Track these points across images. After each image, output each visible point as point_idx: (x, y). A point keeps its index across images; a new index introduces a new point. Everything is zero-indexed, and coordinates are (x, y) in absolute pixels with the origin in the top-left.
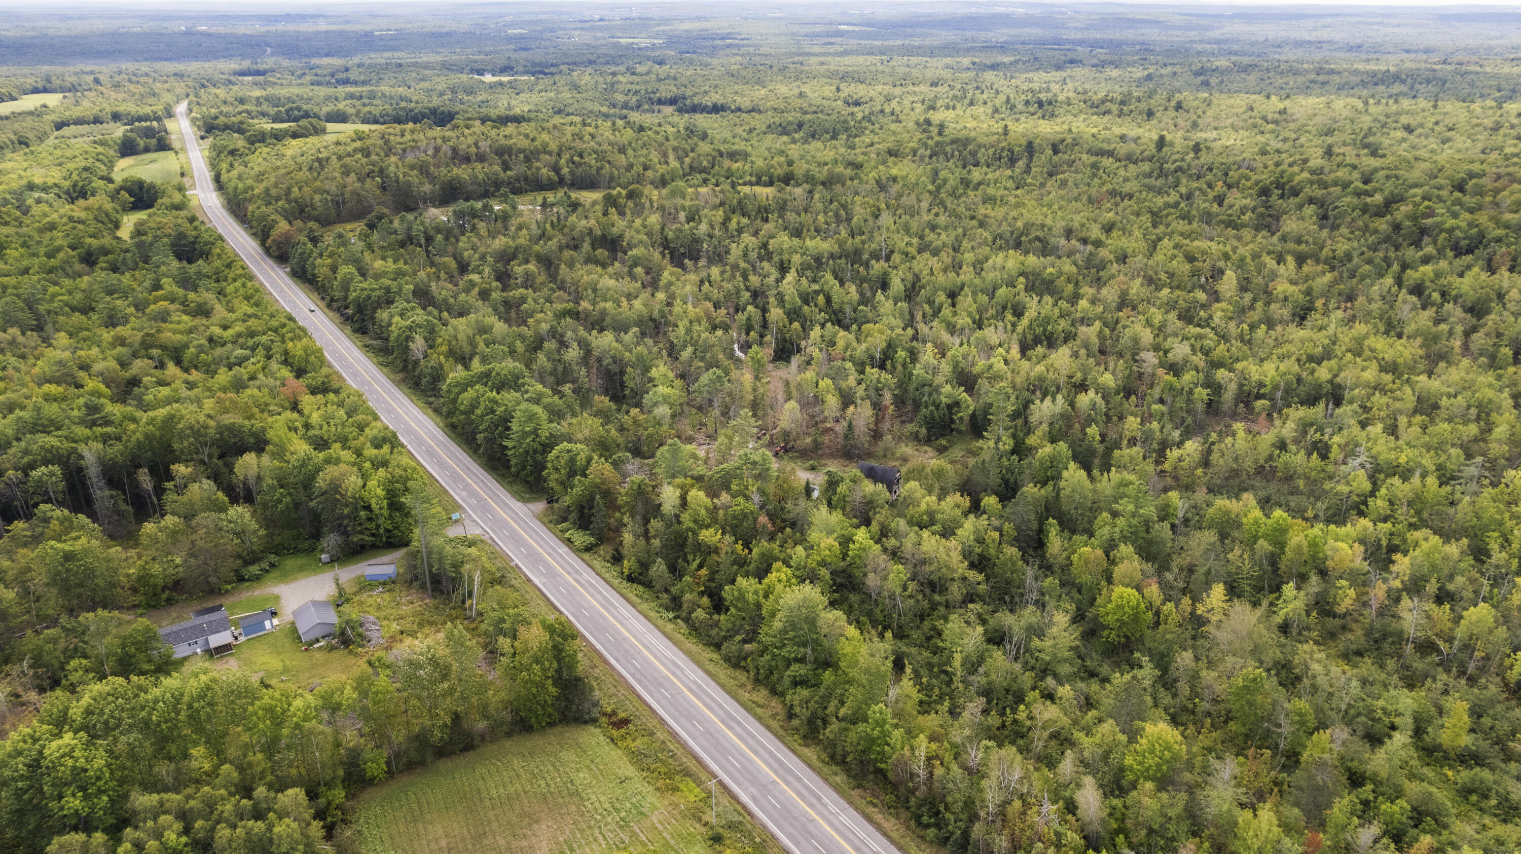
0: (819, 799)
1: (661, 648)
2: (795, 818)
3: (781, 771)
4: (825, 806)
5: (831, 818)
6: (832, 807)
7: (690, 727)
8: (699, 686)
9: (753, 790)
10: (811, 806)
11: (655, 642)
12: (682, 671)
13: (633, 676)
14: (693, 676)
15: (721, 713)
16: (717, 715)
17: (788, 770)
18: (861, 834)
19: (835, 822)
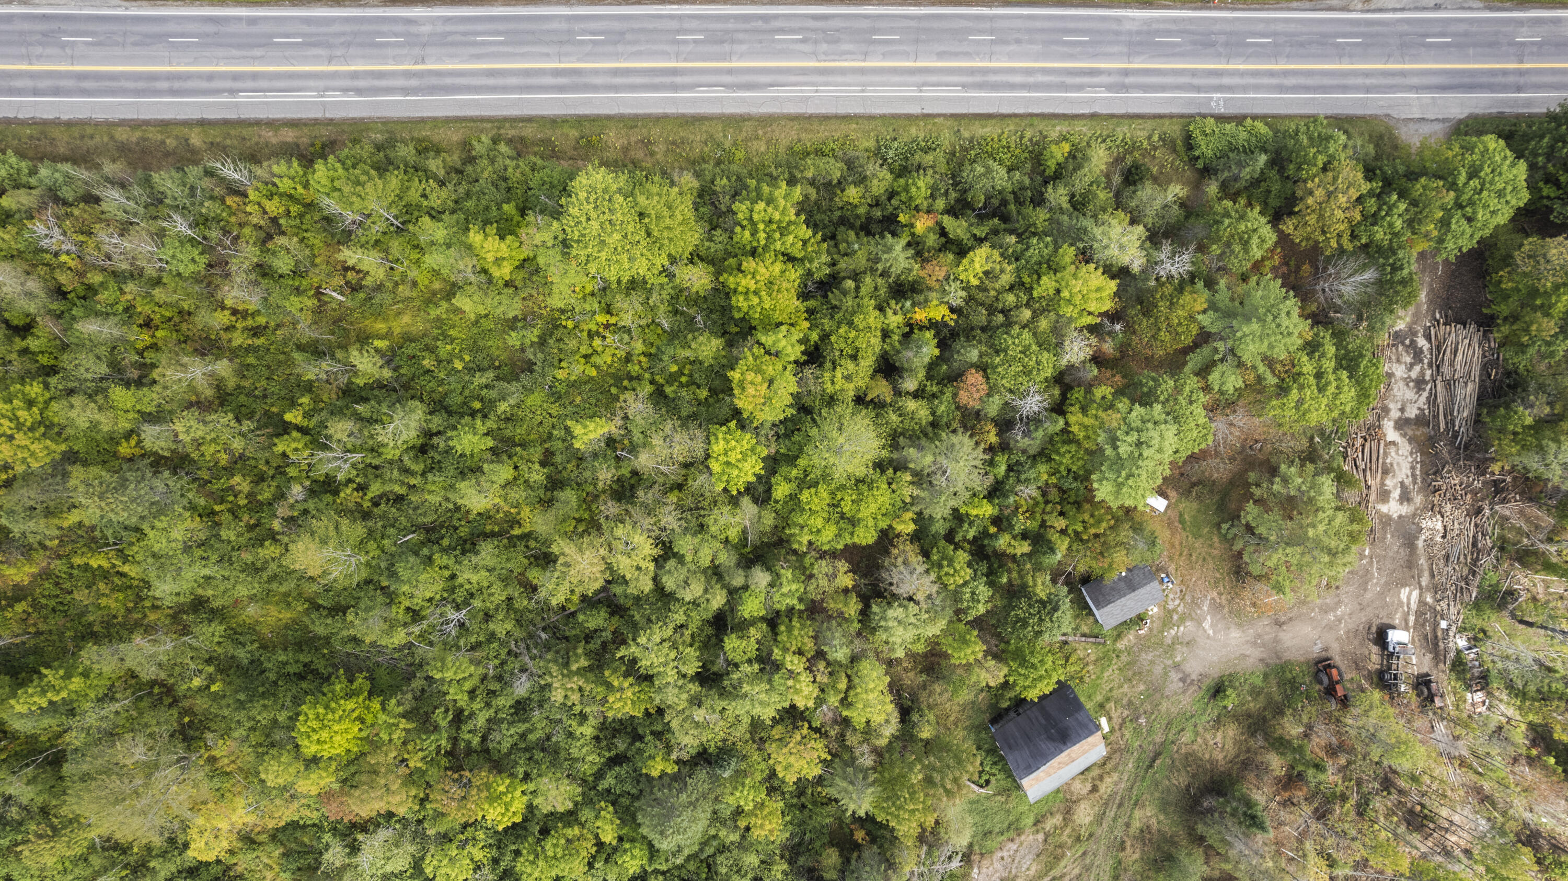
0: (359, 91)
1: (807, 91)
2: (348, 45)
3: (434, 81)
4: (345, 90)
5: (321, 84)
6: (334, 97)
7: (593, 25)
8: (675, 88)
9: (426, 29)
10: (355, 75)
11: (827, 92)
12: (728, 87)
13: (765, 18)
14: (702, 93)
15: (598, 80)
16: (596, 72)
17: (433, 90)
18: (272, 98)
19: (312, 83)
